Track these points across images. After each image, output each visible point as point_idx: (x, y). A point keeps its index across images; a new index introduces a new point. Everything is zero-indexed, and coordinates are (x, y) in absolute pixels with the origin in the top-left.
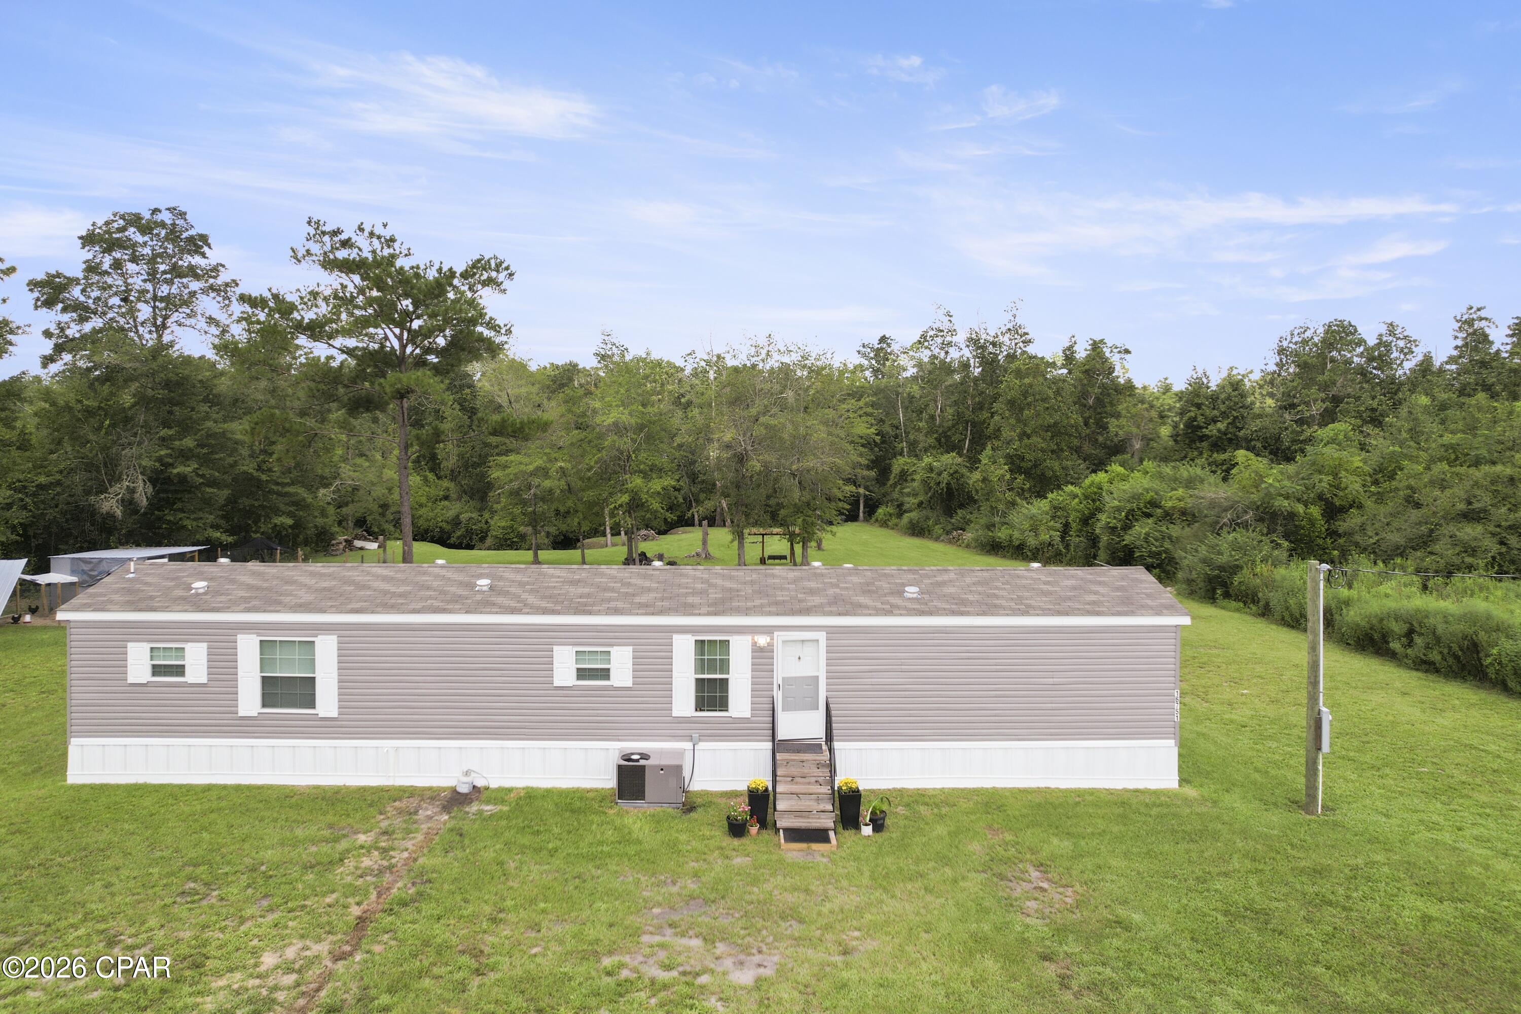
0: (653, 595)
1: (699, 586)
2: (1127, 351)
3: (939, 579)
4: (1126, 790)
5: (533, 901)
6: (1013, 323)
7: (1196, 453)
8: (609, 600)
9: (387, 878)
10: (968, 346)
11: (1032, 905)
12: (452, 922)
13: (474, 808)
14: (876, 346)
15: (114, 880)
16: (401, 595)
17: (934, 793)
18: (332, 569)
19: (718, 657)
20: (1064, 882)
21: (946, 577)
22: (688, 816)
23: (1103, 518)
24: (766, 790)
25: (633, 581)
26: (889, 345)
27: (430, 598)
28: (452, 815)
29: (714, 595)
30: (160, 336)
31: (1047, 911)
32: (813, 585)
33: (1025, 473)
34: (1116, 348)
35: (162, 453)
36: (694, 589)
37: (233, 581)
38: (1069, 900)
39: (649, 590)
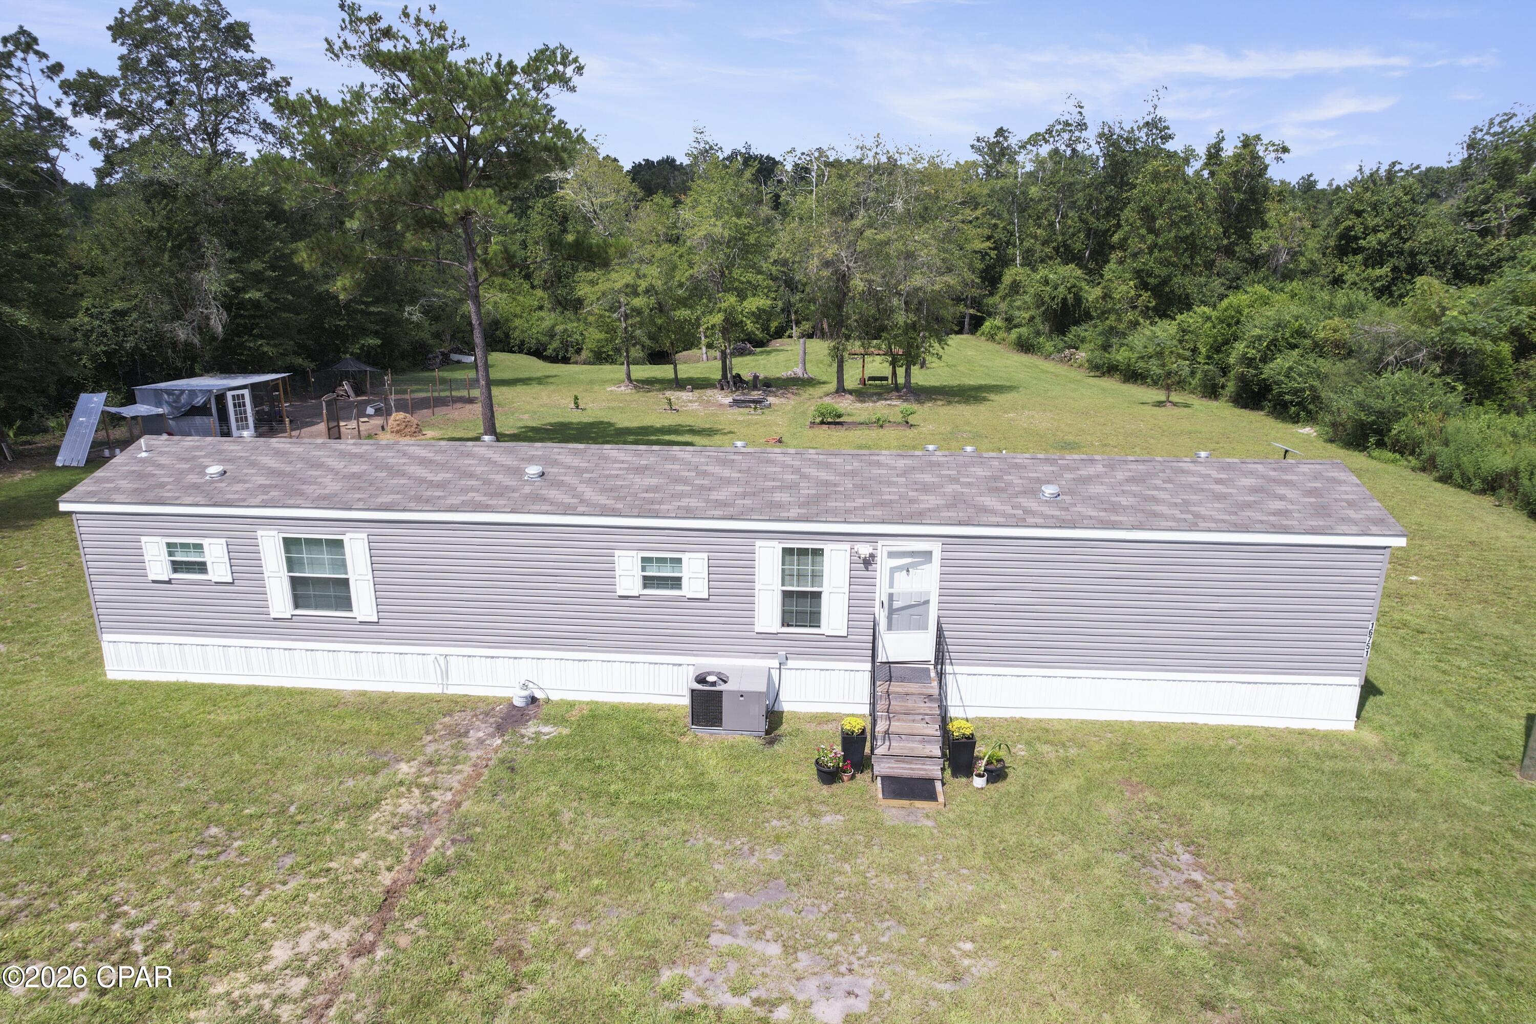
0: (734, 489)
1: (789, 477)
2: (1285, 150)
3: (1083, 472)
4: (1290, 731)
5: (587, 874)
6: (1153, 116)
7: (1346, 267)
8: (681, 495)
9: (427, 829)
10: (1099, 143)
11: (1182, 908)
12: (491, 902)
13: (530, 729)
14: (992, 140)
15: (131, 818)
16: (440, 485)
17: (1060, 728)
18: (365, 447)
19: (810, 568)
20: (1221, 873)
21: (1091, 471)
22: (771, 751)
23: (1240, 347)
24: (863, 731)
25: (710, 468)
26: (1006, 138)
27: (472, 489)
28: (506, 738)
29: (807, 490)
30: (213, 145)
31: (1203, 920)
32: (927, 478)
33: (1151, 290)
34: (1274, 145)
35: (232, 277)
36: (782, 480)
37: (253, 464)
38: (1230, 904)
39: (729, 482)
